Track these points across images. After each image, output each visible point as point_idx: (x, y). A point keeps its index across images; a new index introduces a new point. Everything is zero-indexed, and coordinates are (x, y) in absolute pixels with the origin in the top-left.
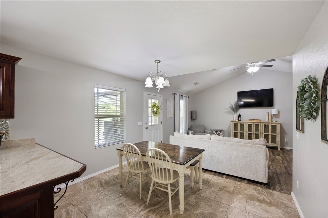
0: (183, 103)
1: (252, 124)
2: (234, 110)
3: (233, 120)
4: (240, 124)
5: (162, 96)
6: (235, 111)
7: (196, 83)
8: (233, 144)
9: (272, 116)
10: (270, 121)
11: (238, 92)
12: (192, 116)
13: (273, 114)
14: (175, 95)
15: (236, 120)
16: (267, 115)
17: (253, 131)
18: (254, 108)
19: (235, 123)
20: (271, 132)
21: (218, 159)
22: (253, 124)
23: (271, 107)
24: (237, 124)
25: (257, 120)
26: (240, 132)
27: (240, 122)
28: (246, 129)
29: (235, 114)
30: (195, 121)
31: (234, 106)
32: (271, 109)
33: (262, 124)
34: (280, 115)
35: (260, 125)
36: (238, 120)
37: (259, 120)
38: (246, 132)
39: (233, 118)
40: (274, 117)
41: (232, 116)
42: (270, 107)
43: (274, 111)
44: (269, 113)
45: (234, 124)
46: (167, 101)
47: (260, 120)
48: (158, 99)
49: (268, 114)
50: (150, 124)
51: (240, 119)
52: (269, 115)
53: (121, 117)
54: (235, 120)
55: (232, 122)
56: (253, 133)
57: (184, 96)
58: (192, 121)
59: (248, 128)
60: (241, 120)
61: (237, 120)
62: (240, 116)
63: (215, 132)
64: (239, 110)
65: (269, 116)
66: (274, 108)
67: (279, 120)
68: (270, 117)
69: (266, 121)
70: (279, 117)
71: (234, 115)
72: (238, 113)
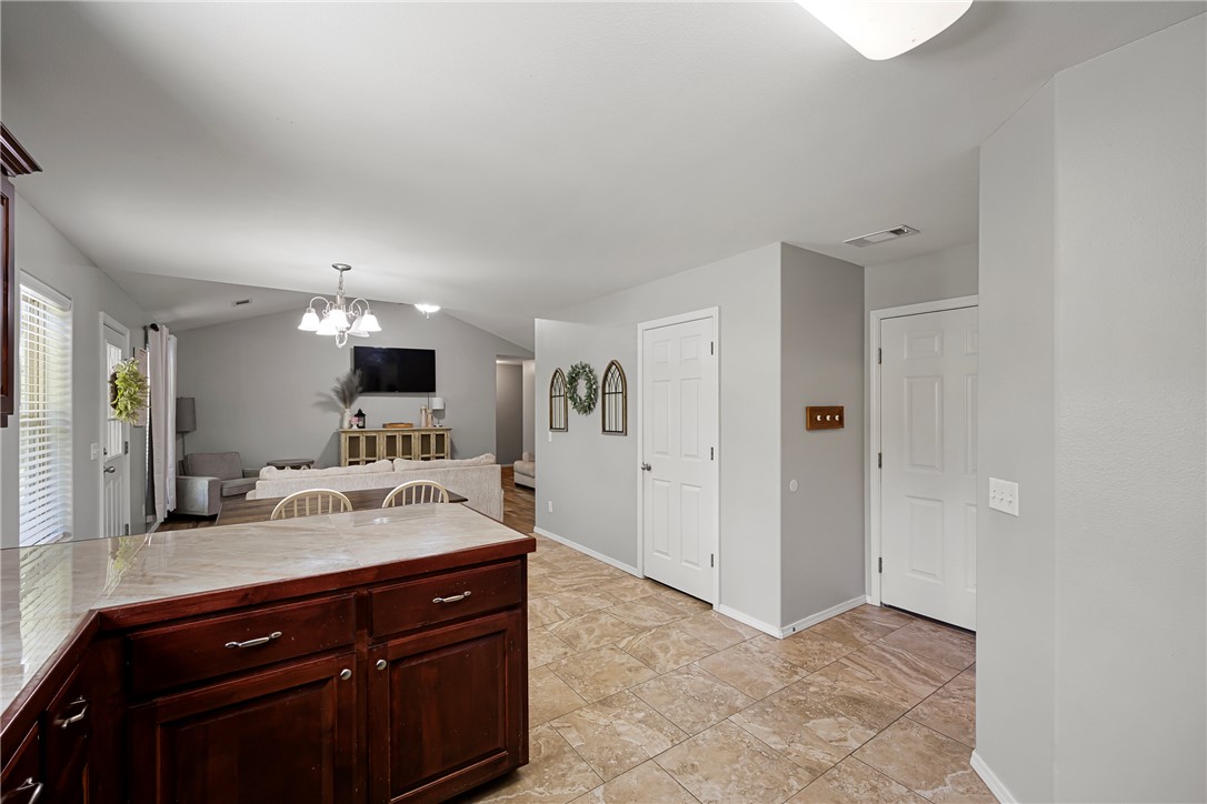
1: (395, 435)
2: (344, 399)
3: (337, 426)
4: (366, 437)
6: (348, 401)
9: (433, 414)
13: (435, 410)
15: (352, 426)
16: (424, 412)
17: (398, 454)
18: (397, 393)
19: (351, 435)
20: (435, 452)
22: (397, 434)
23: (431, 394)
24: (358, 437)
25: (405, 423)
26: (368, 459)
27: (363, 432)
28: (382, 448)
29: (348, 411)
31: (344, 386)
32: (431, 399)
33: (417, 433)
34: (447, 412)
35: (413, 437)
36: (358, 426)
37: (408, 424)
39: (340, 422)
40: (436, 416)
43: (437, 402)
44: (428, 408)
45: (350, 438)
47: (411, 425)
51: (361, 424)
52: (428, 411)
54: (346, 425)
55: (343, 435)
59: (386, 447)
60: (363, 427)
61: (355, 428)
62: (361, 415)
64: (358, 398)
65: (427, 414)
66: (436, 396)
67: (445, 423)
68: (429, 417)
69: (422, 426)
70: (443, 417)
71: (342, 413)
72: (355, 407)
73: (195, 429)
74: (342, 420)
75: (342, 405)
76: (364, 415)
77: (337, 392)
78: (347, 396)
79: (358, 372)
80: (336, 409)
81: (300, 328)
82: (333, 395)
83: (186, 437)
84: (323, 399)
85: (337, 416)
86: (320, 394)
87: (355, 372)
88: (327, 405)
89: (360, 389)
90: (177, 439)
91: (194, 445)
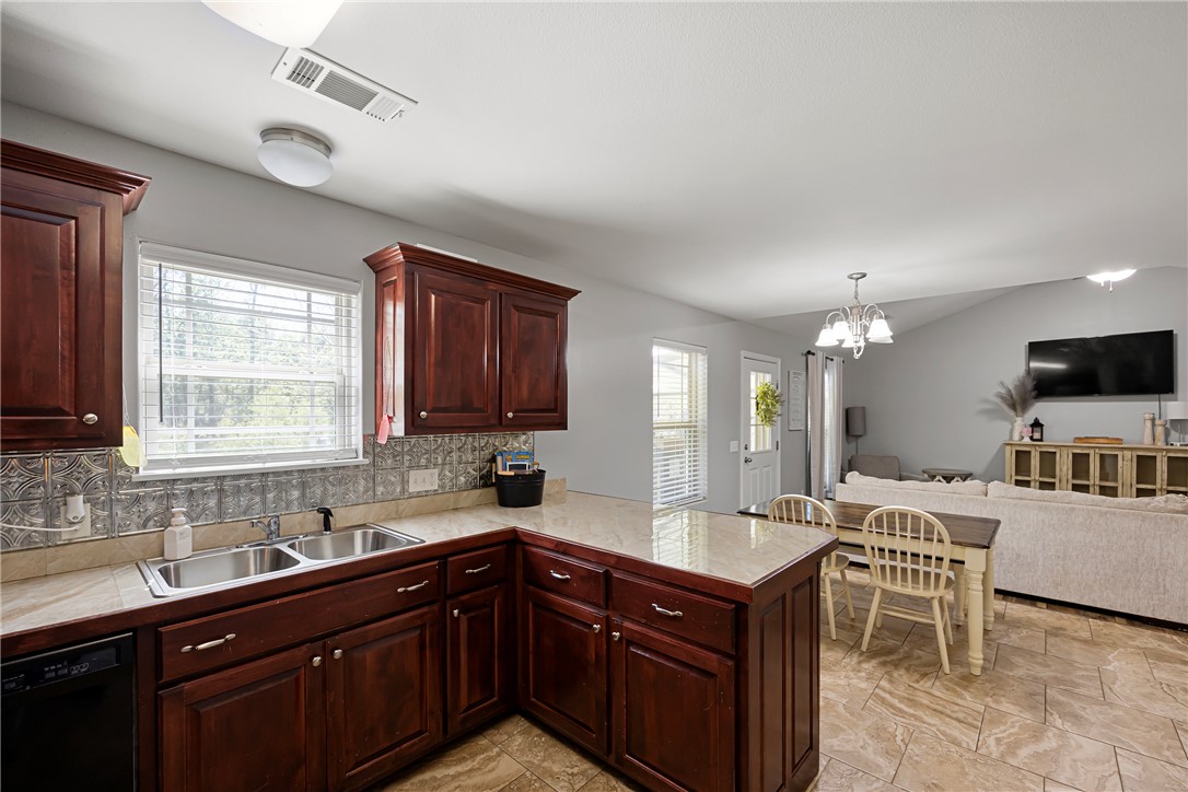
0: (830, 383)
1: (1088, 455)
2: (1013, 406)
3: (1007, 438)
4: (1041, 452)
5: (779, 363)
6: (1019, 408)
8: (1073, 509)
9: (1168, 426)
10: (1160, 444)
11: (1030, 343)
12: (851, 423)
13: (1172, 421)
14: (810, 356)
15: (1023, 438)
16: (1149, 424)
17: (1091, 478)
18: (1096, 397)
19: (1019, 449)
20: (1165, 482)
21: (1018, 556)
22: (1090, 452)
24: (1029, 452)
25: (1107, 438)
26: (1041, 479)
27: (1039, 446)
28: (1065, 468)
29: (1019, 420)
30: (860, 441)
31: (1013, 392)
32: (1162, 403)
33: (1128, 454)
35: (1120, 458)
36: (1031, 438)
37: (1118, 439)
38: (1064, 481)
39: (1008, 433)
40: (1177, 431)
41: (1006, 425)
42: (1162, 396)
43: (1174, 408)
44: (1157, 417)
45: (1017, 451)
46: (792, 376)
48: (769, 373)
49: (1153, 420)
50: (753, 448)
51: (1037, 436)
52: (1158, 422)
53: (691, 427)
54: (1016, 437)
55: (1008, 448)
56: (1092, 482)
57: (832, 360)
58: (848, 441)
59: (1071, 468)
60: (1041, 440)
61: (1027, 440)
62: (1037, 424)
64: (1032, 404)
65: (1154, 425)
66: (1176, 400)
68: (1160, 430)
69: (1142, 443)
71: (1013, 423)
72: (1030, 416)
73: (865, 433)
74: (1012, 431)
75: (1012, 413)
76: (1042, 426)
77: (1002, 398)
78: (1018, 402)
80: (1005, 418)
81: (817, 344)
82: (998, 400)
84: (989, 407)
86: (986, 401)
88: (992, 413)
89: (1033, 394)
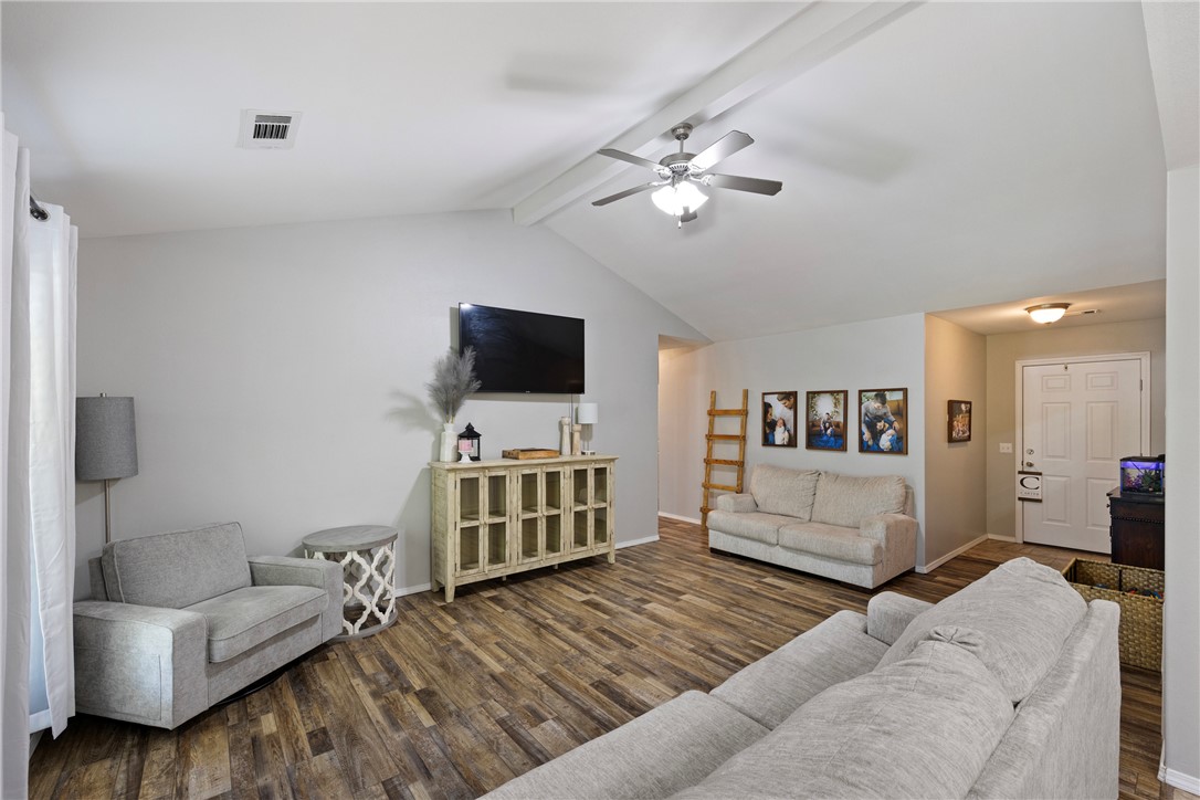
1: (534, 475)
2: (443, 405)
3: (429, 457)
4: (488, 479)
7: (272, 129)
9: (583, 431)
13: (585, 425)
15: (459, 457)
16: (567, 429)
17: (539, 507)
18: (527, 395)
19: (465, 475)
20: (593, 500)
22: (536, 470)
24: (475, 480)
26: (491, 521)
27: (488, 468)
28: (515, 500)
29: (448, 426)
32: (575, 404)
33: (566, 470)
35: (561, 476)
36: (471, 457)
37: (553, 451)
38: (514, 518)
41: (430, 438)
42: (574, 396)
45: (459, 480)
47: (559, 452)
52: (573, 427)
55: (446, 476)
56: (539, 514)
59: (520, 496)
60: (481, 459)
61: (466, 460)
62: (471, 434)
63: (360, 553)
68: (577, 438)
72: (462, 420)
73: (135, 472)
74: (438, 446)
75: (436, 416)
76: (477, 436)
77: (432, 390)
78: (448, 397)
79: (469, 353)
83: (113, 490)
84: (403, 404)
85: (427, 438)
86: (397, 394)
87: (461, 353)
88: (410, 415)
90: (80, 499)
91: (133, 506)
